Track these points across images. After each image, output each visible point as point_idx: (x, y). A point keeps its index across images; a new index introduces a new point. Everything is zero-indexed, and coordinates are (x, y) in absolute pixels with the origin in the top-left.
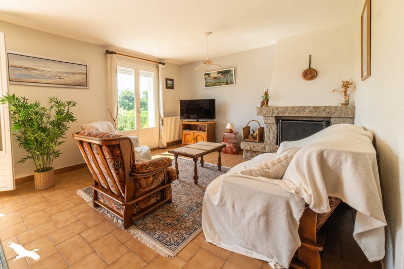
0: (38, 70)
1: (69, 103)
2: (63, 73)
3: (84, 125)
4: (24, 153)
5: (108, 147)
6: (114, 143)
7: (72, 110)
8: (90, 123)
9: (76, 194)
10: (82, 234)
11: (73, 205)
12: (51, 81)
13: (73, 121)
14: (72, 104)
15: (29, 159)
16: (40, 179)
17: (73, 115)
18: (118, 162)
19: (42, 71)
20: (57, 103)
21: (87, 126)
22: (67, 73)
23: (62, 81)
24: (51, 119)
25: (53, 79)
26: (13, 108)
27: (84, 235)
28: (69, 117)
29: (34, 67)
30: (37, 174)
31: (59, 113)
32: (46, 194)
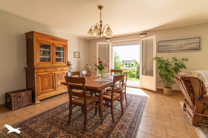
0: (170, 45)
1: (184, 59)
2: (183, 44)
3: (191, 71)
4: (160, 79)
5: (184, 80)
6: (187, 79)
7: (185, 63)
8: (196, 70)
9: (179, 103)
10: (170, 115)
11: (175, 105)
12: (176, 49)
13: (185, 68)
14: (185, 60)
15: (162, 82)
16: (165, 90)
17: (185, 65)
18: (189, 89)
19: (171, 45)
20: (175, 60)
21: (193, 72)
22: (186, 44)
23: (182, 49)
24: (172, 67)
25: (177, 48)
26: (157, 62)
27: (171, 116)
28: (183, 66)
29: (168, 45)
30: (164, 88)
31: (176, 64)
32: (166, 97)
